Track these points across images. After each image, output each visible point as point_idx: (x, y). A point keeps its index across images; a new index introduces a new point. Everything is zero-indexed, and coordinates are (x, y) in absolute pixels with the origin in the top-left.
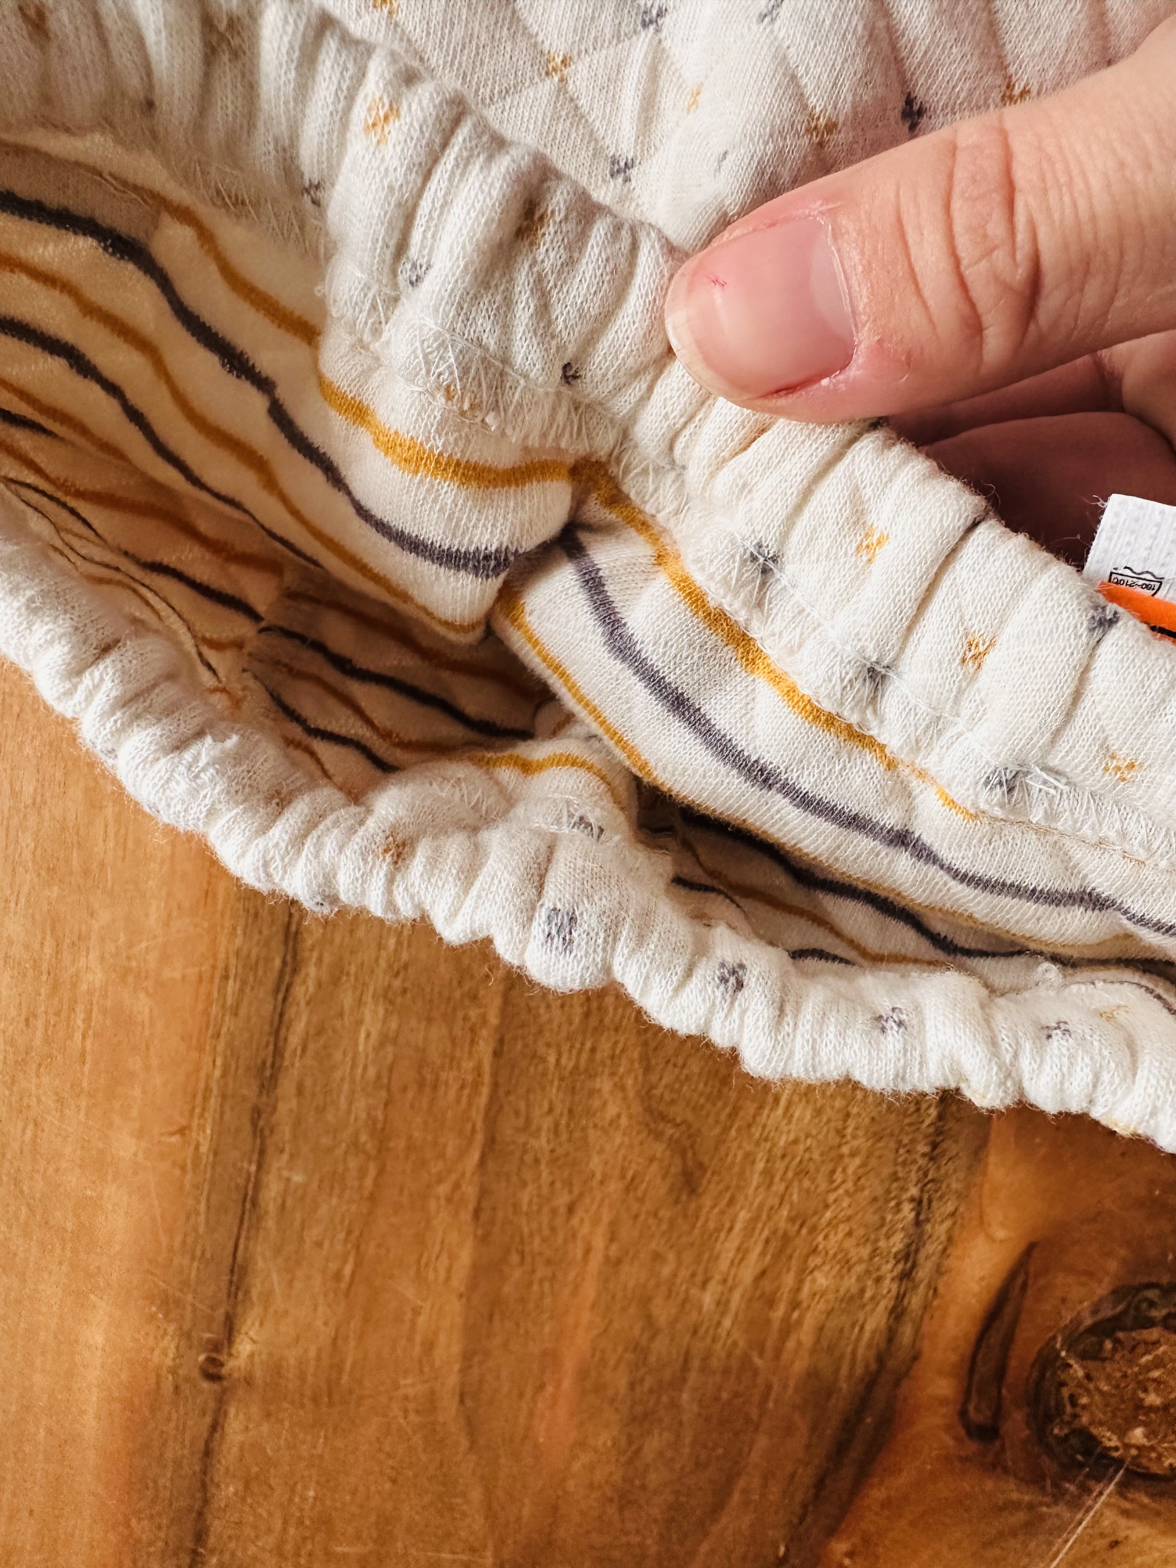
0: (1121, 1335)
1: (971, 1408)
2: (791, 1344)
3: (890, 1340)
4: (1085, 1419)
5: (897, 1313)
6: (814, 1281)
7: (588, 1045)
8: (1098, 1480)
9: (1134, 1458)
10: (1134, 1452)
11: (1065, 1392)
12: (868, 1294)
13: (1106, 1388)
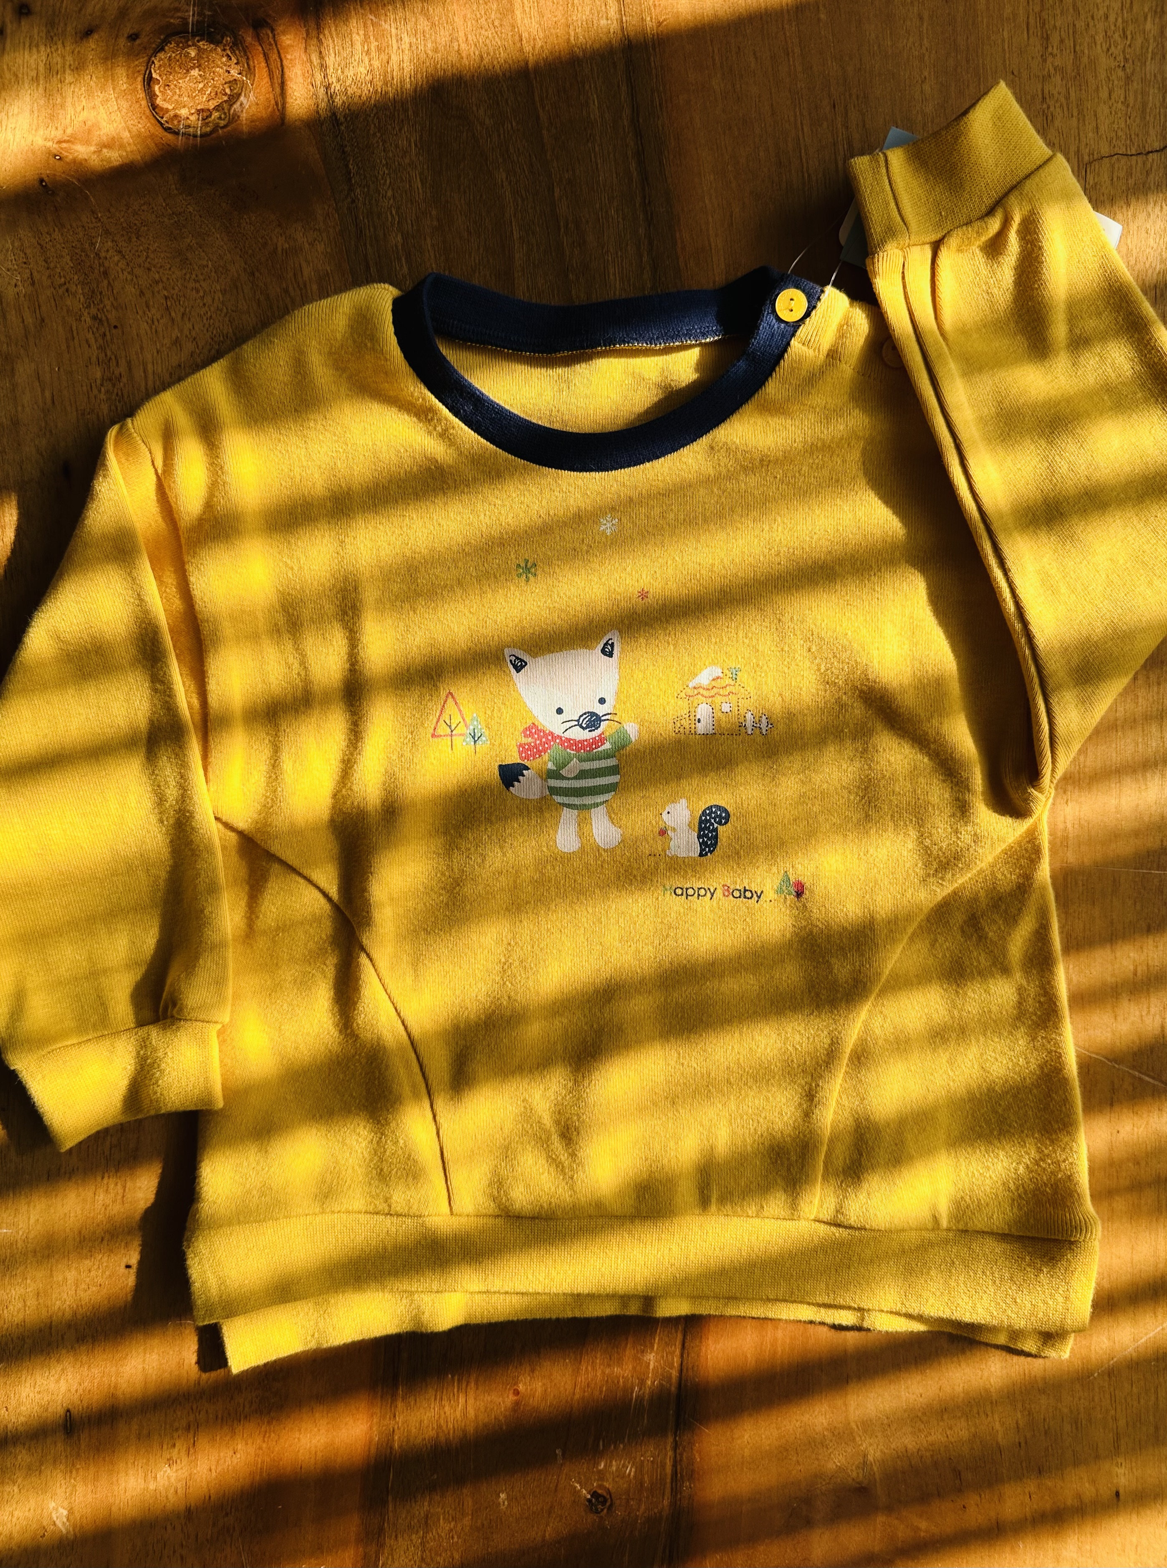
0: (226, 98)
1: (271, 35)
2: (362, 32)
3: (321, 52)
4: (219, 50)
5: (323, 67)
6: (365, 68)
7: (502, 137)
8: (197, 21)
9: (188, 40)
10: (190, 43)
11: (234, 60)
12: (339, 71)
13: (218, 69)
